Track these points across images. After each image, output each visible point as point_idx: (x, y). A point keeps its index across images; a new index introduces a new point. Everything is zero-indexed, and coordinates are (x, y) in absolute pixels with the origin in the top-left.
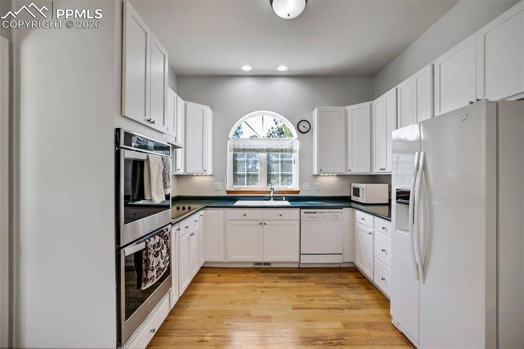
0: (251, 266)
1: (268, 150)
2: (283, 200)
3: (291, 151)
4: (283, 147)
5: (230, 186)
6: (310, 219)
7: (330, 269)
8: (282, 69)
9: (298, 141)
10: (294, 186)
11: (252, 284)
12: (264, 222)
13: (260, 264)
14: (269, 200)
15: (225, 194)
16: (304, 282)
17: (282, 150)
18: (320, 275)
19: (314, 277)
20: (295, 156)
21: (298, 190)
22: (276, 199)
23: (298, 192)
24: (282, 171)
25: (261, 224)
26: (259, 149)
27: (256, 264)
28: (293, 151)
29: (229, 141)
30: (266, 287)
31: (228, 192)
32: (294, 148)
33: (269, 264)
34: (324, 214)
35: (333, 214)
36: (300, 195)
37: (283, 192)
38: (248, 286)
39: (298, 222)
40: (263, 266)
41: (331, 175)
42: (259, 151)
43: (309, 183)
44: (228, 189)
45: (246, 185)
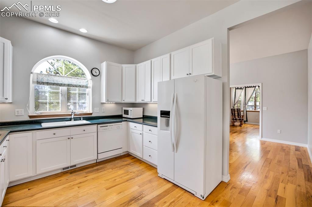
0: (60, 171)
1: (68, 85)
2: (81, 120)
3: (86, 87)
4: (81, 84)
5: (32, 111)
6: (104, 130)
7: (116, 158)
9: (91, 81)
10: (88, 109)
11: (66, 185)
12: (71, 137)
13: (68, 168)
14: (71, 120)
15: (27, 119)
16: (105, 170)
17: (80, 86)
18: (112, 163)
19: (109, 165)
20: (89, 91)
21: (91, 112)
22: (75, 119)
23: (91, 114)
24: (79, 100)
25: (69, 139)
26: (61, 84)
27: (64, 169)
28: (88, 87)
29: (32, 75)
30: (80, 183)
31: (30, 117)
32: (88, 85)
33: (75, 166)
34: (112, 127)
36: (93, 115)
37: (81, 114)
38: (65, 187)
39: (96, 133)
40: (70, 169)
41: (112, 103)
42: (61, 85)
43: (98, 108)
44: (30, 115)
45: (48, 111)
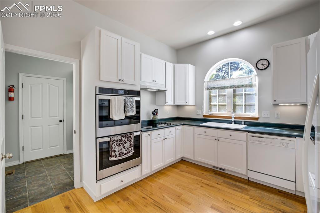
0: (211, 167)
2: (242, 124)
3: (251, 86)
4: (244, 83)
5: (206, 111)
8: (238, 23)
9: (257, 77)
10: (254, 113)
11: (199, 178)
13: (217, 168)
14: (231, 123)
15: (202, 117)
17: (243, 86)
20: (255, 90)
21: (257, 117)
22: (236, 123)
23: (257, 119)
24: (245, 102)
25: (216, 140)
26: (225, 87)
27: (214, 167)
28: (252, 86)
29: (204, 83)
30: (208, 185)
31: (204, 116)
32: (254, 83)
33: (224, 170)
34: (271, 140)
35: (283, 141)
36: (260, 121)
38: (197, 179)
40: (219, 170)
41: (287, 104)
42: (224, 88)
43: (269, 112)
44: (204, 114)
45: (218, 112)
